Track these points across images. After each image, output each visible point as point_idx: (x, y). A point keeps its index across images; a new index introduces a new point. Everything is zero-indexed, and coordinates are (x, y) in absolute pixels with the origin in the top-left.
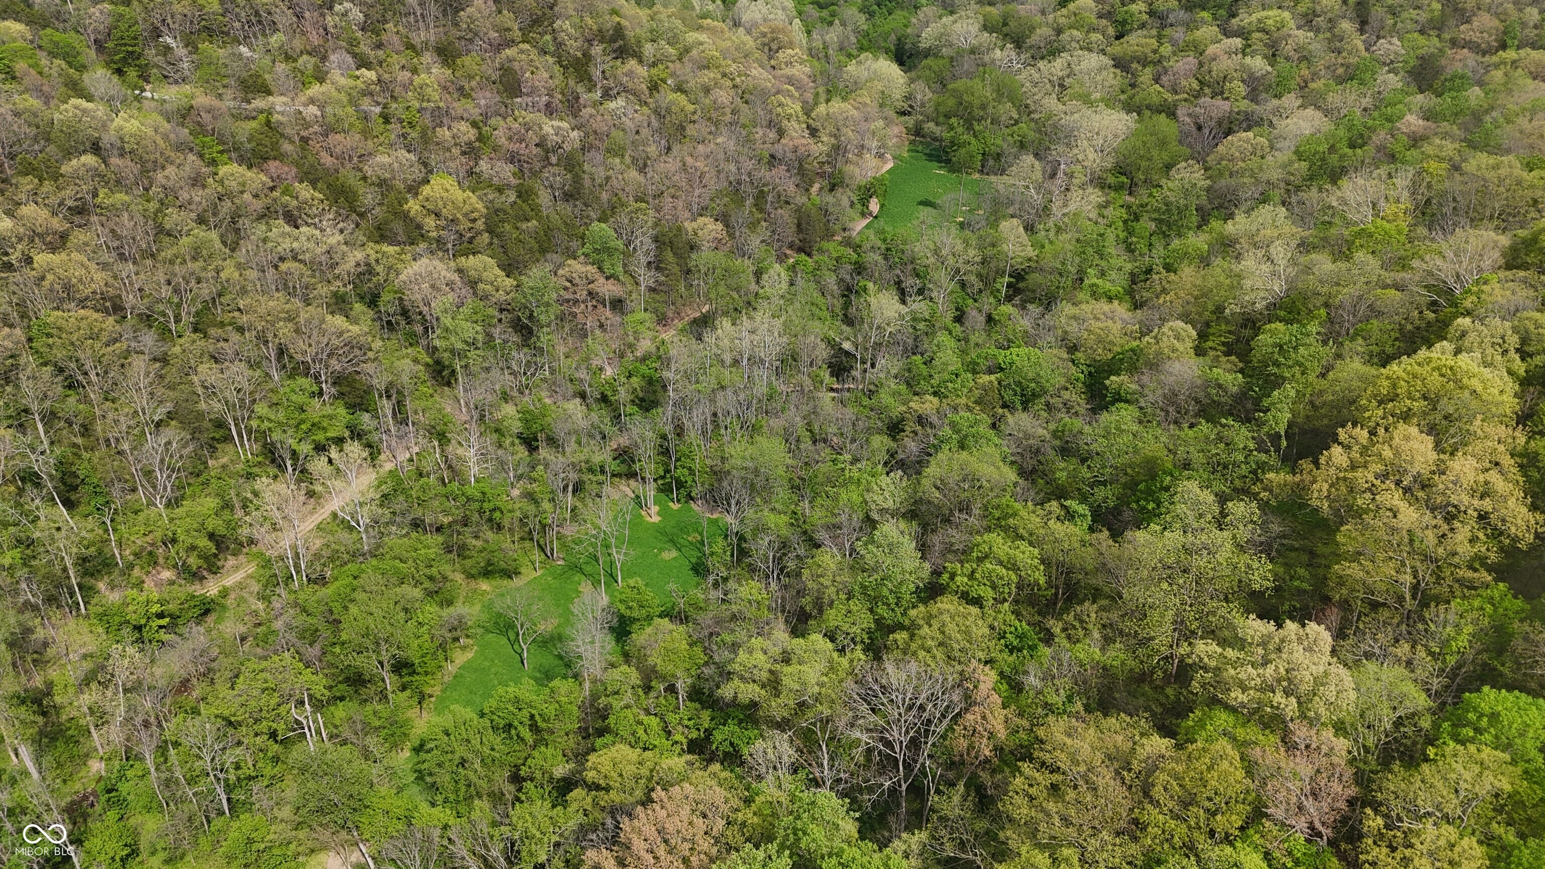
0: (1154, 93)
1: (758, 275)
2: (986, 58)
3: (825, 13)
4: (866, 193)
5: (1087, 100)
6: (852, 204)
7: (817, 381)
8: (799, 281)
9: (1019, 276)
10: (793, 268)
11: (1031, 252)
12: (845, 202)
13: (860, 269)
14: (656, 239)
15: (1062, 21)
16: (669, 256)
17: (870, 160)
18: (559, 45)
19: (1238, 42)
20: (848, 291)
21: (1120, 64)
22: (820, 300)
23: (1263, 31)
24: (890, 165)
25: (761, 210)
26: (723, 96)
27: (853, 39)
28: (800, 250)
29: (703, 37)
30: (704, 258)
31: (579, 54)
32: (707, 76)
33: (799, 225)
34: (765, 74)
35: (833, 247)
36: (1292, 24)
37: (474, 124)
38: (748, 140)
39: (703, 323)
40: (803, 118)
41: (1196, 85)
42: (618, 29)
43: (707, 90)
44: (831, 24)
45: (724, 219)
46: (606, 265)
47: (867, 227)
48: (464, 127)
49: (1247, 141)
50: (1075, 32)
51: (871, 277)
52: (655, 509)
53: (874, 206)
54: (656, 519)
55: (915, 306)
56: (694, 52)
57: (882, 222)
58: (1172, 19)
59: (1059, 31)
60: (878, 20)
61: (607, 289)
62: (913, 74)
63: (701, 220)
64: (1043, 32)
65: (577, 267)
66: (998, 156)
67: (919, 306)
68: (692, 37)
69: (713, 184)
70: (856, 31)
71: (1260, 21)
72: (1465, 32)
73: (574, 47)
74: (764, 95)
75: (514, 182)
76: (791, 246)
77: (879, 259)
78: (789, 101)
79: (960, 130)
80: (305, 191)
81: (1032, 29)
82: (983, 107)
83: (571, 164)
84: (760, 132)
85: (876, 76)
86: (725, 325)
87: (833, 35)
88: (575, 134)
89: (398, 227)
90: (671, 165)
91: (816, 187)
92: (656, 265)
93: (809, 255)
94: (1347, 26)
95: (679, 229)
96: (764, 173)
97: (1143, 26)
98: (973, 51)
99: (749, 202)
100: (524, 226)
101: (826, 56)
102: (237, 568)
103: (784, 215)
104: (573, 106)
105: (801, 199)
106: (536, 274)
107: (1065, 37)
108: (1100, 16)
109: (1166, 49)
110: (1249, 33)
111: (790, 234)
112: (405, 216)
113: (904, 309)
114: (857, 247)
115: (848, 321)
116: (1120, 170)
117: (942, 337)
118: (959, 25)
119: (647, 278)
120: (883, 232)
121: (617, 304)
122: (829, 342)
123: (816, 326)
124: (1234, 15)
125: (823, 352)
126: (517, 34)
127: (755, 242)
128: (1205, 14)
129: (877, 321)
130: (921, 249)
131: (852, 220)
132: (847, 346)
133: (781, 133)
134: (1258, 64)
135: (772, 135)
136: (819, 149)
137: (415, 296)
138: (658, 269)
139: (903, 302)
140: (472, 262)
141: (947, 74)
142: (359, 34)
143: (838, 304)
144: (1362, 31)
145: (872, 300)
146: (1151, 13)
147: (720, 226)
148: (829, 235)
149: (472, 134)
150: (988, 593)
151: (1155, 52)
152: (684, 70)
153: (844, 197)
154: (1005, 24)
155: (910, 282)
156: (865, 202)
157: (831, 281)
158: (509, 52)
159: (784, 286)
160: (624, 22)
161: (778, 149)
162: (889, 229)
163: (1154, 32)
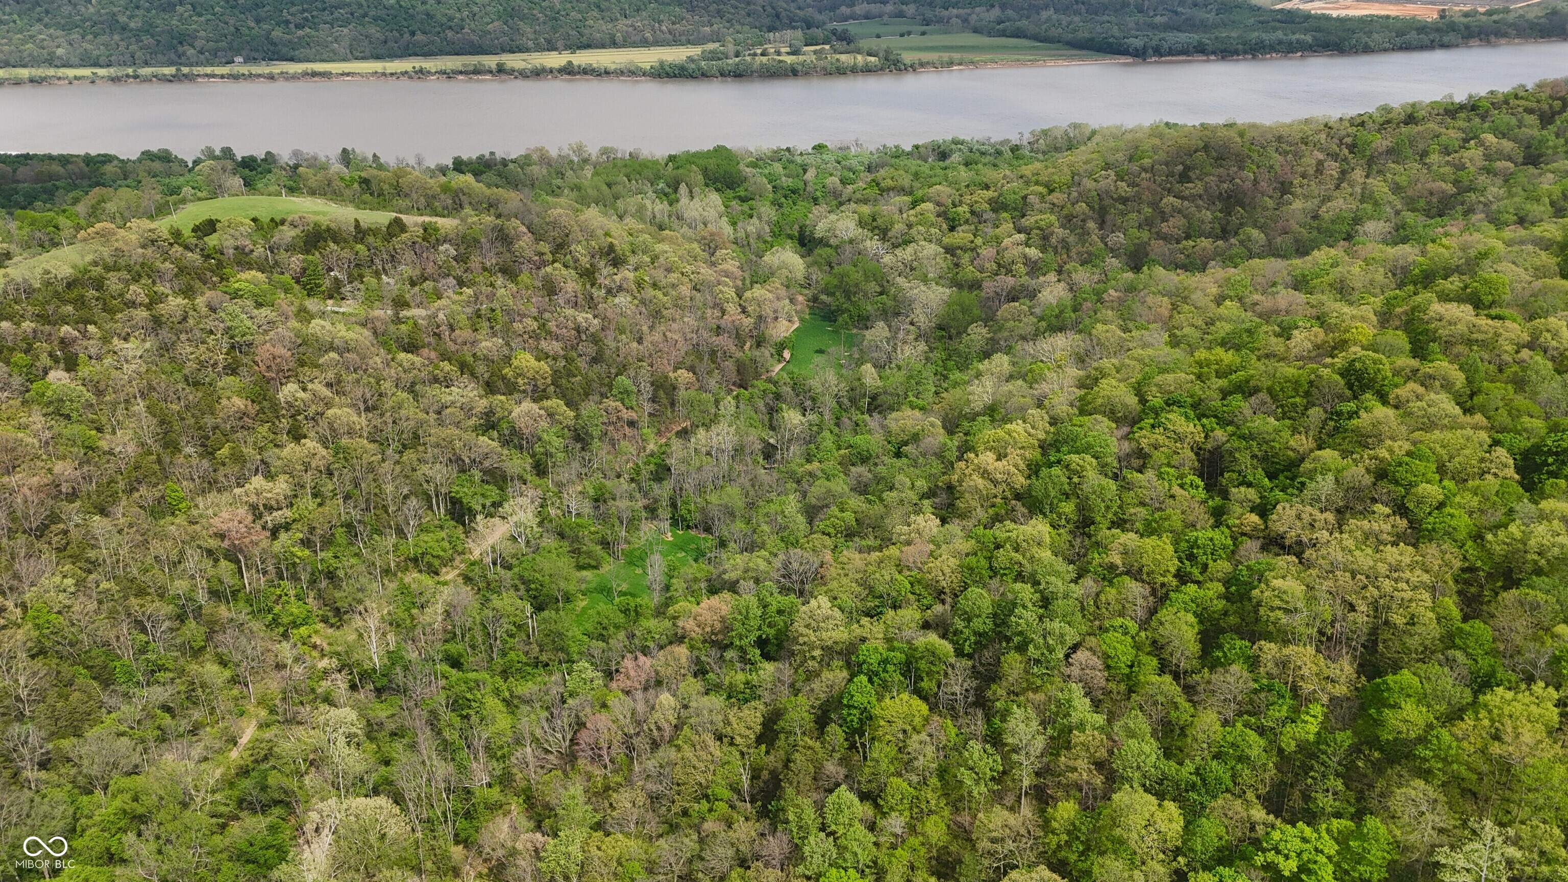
0: (969, 272)
1: (717, 402)
2: (861, 246)
3: (745, 207)
4: (780, 347)
5: (925, 280)
6: (772, 355)
7: (756, 462)
8: (742, 406)
9: (874, 398)
10: (737, 397)
11: (879, 383)
12: (767, 354)
13: (778, 397)
14: (652, 384)
15: (912, 218)
16: (661, 393)
17: (783, 324)
18: (576, 261)
19: (1022, 236)
20: (772, 411)
21: (950, 250)
22: (755, 416)
23: (1039, 228)
24: (796, 325)
25: (714, 362)
26: (685, 290)
27: (767, 229)
28: (740, 386)
29: (666, 247)
30: (682, 394)
31: (588, 266)
32: (674, 277)
33: (738, 371)
34: (710, 272)
35: (761, 384)
36: (1057, 224)
37: (535, 319)
38: (703, 318)
39: (684, 434)
40: (737, 299)
41: (995, 267)
42: (611, 247)
43: (674, 286)
44: (751, 217)
45: (692, 369)
46: (626, 401)
47: (782, 369)
48: (529, 321)
49: (1015, 308)
50: (920, 228)
51: (785, 401)
52: (670, 534)
53: (787, 354)
54: (671, 539)
55: (811, 417)
56: (662, 259)
57: (791, 366)
58: (985, 216)
59: (910, 226)
60: (786, 210)
61: (626, 414)
62: (809, 259)
63: (679, 372)
64: (899, 227)
65: (611, 403)
66: (868, 319)
67: (813, 417)
68: (659, 247)
69: (683, 347)
70: (769, 223)
71: (1036, 222)
72: (1164, 228)
73: (585, 261)
74: (710, 286)
75: (562, 353)
76: (734, 384)
77: (789, 390)
78: (725, 289)
79: (842, 300)
80: (446, 366)
81: (892, 224)
82: (857, 285)
83: (595, 340)
84: (709, 312)
85: (784, 265)
86: (701, 433)
87: (753, 226)
88: (596, 321)
89: (500, 384)
90: (657, 337)
91: (748, 345)
92: (653, 400)
93: (746, 389)
94: (1091, 225)
95: (666, 377)
96: (716, 340)
97: (967, 222)
98: (851, 241)
99: (706, 357)
100: (573, 380)
101: (748, 244)
102: (448, 573)
103: (729, 365)
104: (591, 303)
105: (739, 354)
106: (589, 408)
107: (913, 232)
108: (938, 216)
109: (979, 241)
110: (1031, 230)
111: (734, 377)
112: (504, 378)
113: (804, 420)
114: (775, 383)
115: (772, 428)
116: (940, 327)
117: (826, 434)
118: (841, 222)
119: (648, 407)
120: (792, 373)
121: (632, 424)
122: (763, 440)
123: (752, 431)
124: (1023, 216)
125: (758, 446)
126: (549, 257)
127: (712, 383)
128: (1005, 215)
129: (789, 426)
130: (815, 383)
131: (772, 365)
132: (772, 441)
133: (723, 312)
134: (1033, 252)
135: (717, 313)
136: (748, 322)
137: (520, 424)
138: (653, 402)
139: (804, 415)
140: (547, 403)
141: (834, 260)
142: (454, 263)
143: (766, 418)
144: (1101, 229)
145: (785, 415)
146: (973, 213)
147: (691, 374)
148: (757, 376)
149: (535, 325)
150: (832, 531)
151: (972, 242)
152: (659, 274)
153: (766, 352)
154: (874, 220)
155: (808, 403)
156: (780, 354)
157: (761, 404)
158: (549, 269)
159: (733, 409)
160: (615, 242)
161: (723, 323)
162: (795, 370)
163: (973, 227)
